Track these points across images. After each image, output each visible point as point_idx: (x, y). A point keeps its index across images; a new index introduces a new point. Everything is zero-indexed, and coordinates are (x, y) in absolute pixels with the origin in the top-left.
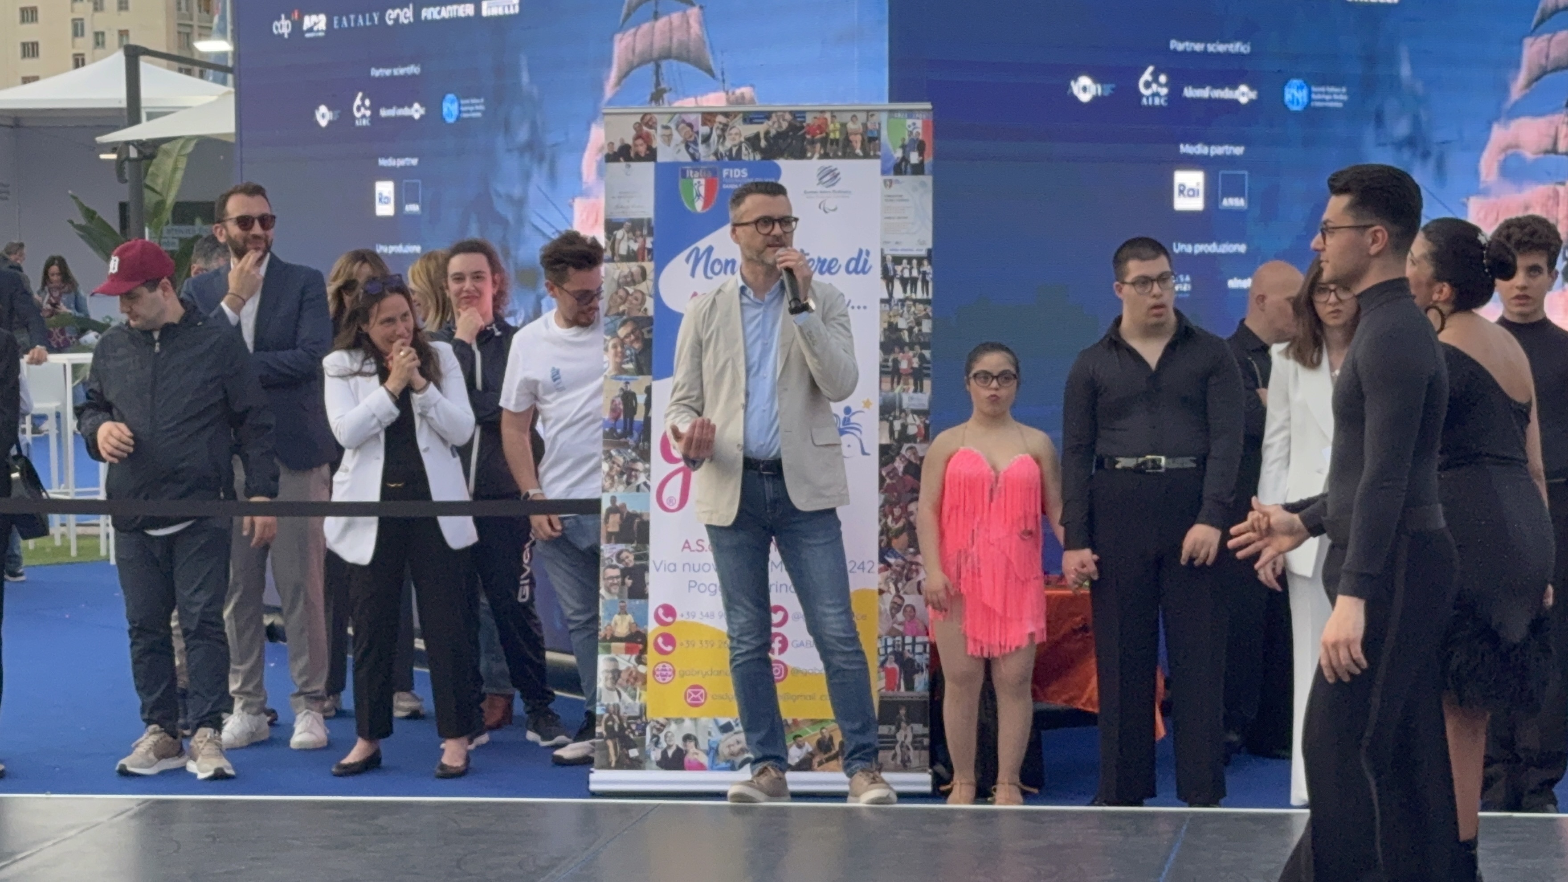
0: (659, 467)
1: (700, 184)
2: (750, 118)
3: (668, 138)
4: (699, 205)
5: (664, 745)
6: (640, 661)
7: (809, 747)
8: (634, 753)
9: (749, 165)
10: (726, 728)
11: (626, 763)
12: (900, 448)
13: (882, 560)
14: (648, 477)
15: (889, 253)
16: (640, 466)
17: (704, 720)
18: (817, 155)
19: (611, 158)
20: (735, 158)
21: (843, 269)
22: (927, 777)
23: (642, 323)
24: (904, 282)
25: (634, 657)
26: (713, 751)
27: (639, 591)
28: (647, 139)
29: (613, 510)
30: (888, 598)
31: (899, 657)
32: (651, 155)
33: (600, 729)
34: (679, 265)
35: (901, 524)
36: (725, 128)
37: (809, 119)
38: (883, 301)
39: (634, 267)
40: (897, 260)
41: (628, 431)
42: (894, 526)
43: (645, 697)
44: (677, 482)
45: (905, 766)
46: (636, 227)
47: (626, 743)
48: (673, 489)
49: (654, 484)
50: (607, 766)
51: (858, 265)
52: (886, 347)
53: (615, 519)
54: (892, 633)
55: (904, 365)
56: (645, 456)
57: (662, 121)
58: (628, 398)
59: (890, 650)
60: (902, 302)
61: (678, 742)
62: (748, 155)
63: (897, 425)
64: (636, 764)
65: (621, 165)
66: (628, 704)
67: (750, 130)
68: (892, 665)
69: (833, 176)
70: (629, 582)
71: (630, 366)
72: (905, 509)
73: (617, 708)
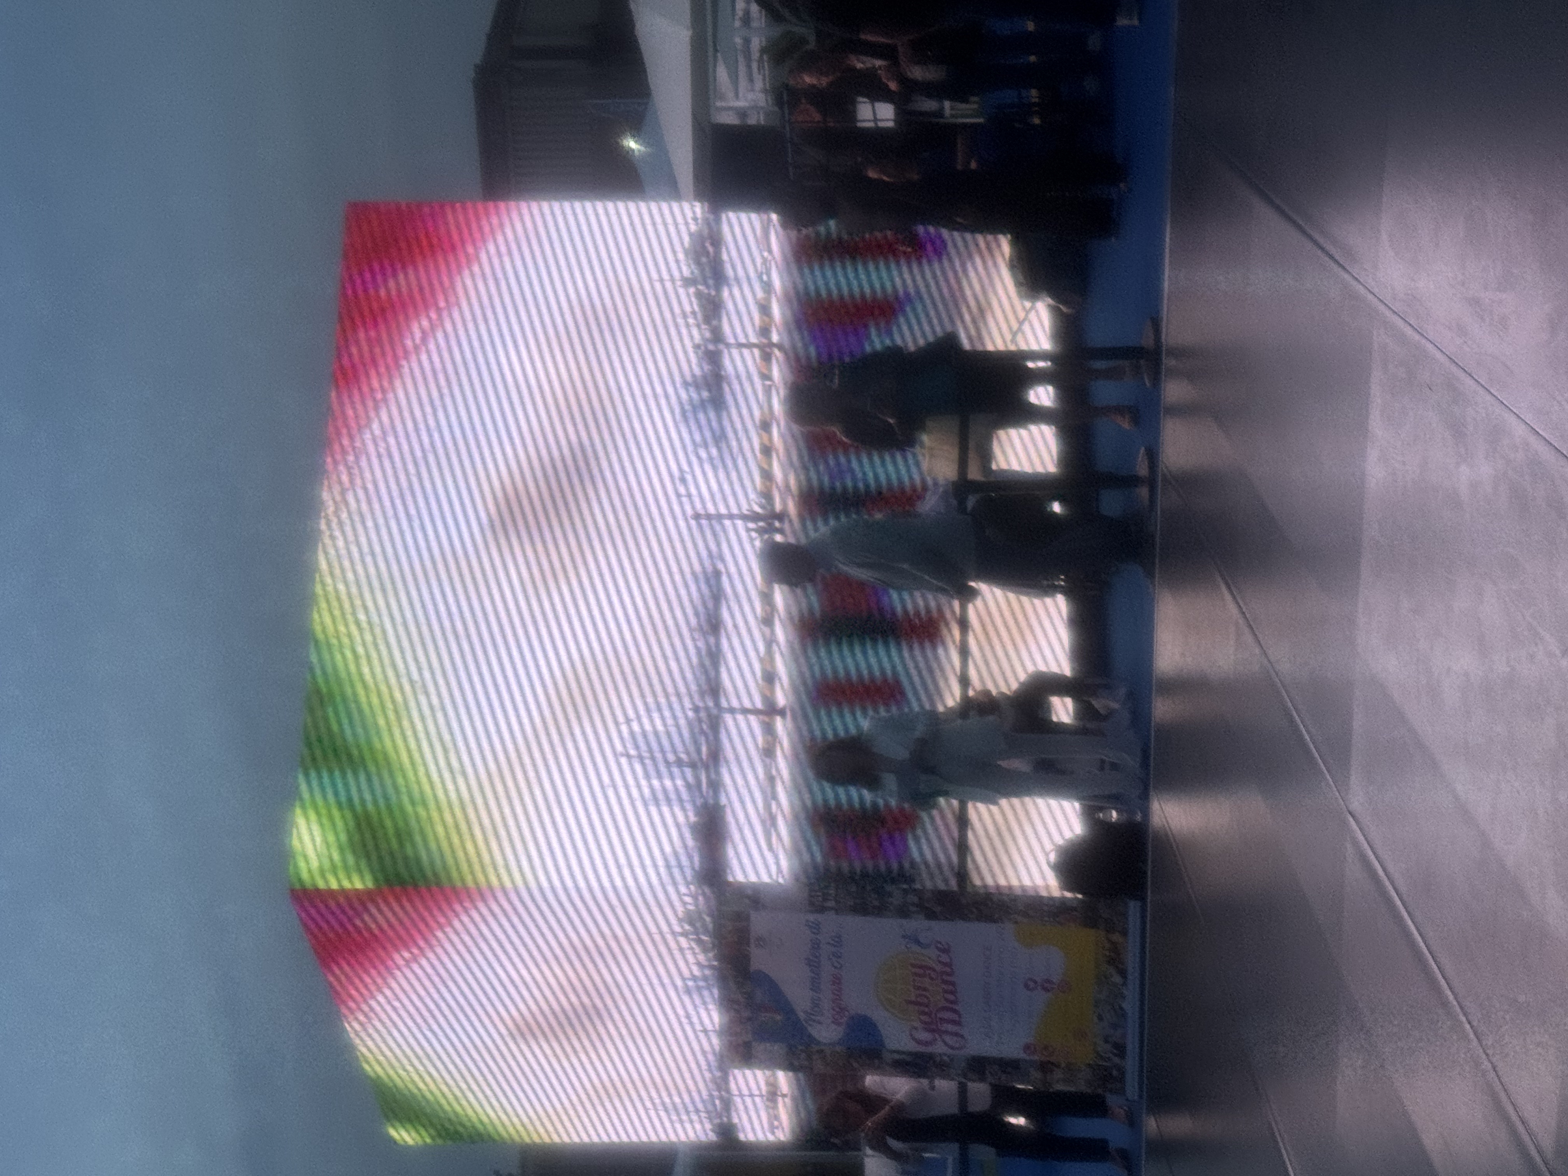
3: (739, 1033)
5: (1111, 1055)
6: (1058, 1066)
7: (1112, 970)
8: (1115, 1073)
10: (1100, 1018)
11: (1121, 1079)
12: (927, 908)
13: (995, 921)
14: (945, 1055)
16: (938, 1059)
17: (1095, 1030)
18: (748, 948)
21: (818, 936)
24: (825, 900)
25: (1055, 1069)
28: (739, 1045)
29: (965, 1076)
30: (1019, 918)
33: (1100, 1091)
34: (814, 1030)
35: (974, 910)
38: (837, 914)
40: (812, 904)
43: (1080, 1064)
44: (948, 1038)
45: (1125, 915)
47: (1109, 1077)
51: (815, 928)
52: (865, 913)
55: (876, 903)
59: (1052, 919)
60: (836, 901)
61: (1109, 1046)
63: (914, 909)
64: (1122, 1072)
70: (1009, 1069)
71: (876, 1061)
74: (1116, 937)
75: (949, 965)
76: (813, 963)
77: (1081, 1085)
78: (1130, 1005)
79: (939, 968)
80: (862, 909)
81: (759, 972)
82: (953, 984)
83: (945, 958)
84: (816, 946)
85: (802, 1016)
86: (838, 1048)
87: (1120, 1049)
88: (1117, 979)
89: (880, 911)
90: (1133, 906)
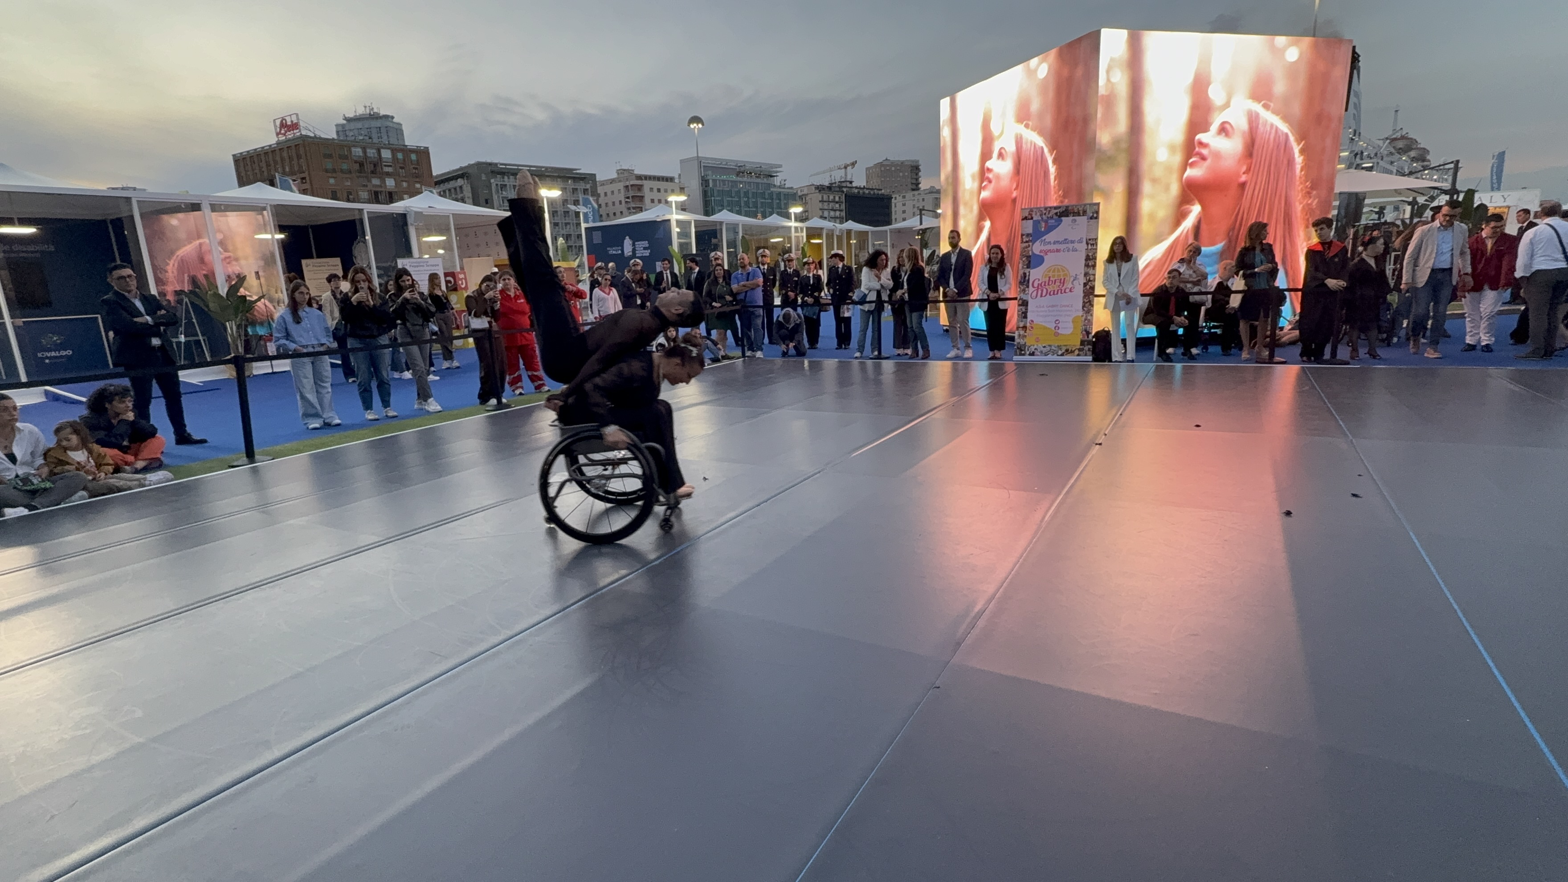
0: (1031, 289)
1: (1043, 224)
2: (1055, 208)
3: (1036, 214)
4: (1043, 229)
5: (1030, 350)
6: (1026, 332)
7: (1063, 351)
8: (1023, 352)
9: (1055, 220)
10: (1044, 347)
11: (1021, 355)
12: (1088, 283)
13: (1083, 309)
15: (1088, 238)
16: (1026, 289)
17: (1040, 345)
18: (1071, 216)
19: (1023, 219)
20: (1052, 218)
21: (1076, 242)
22: (1091, 357)
23: (1029, 257)
24: (1091, 245)
25: (1024, 331)
26: (1041, 352)
27: (1025, 317)
28: (1031, 215)
30: (1084, 317)
31: (1086, 330)
32: (1032, 218)
34: (1038, 243)
36: (1050, 211)
37: (1070, 208)
38: (1086, 249)
39: (1027, 244)
40: (1090, 240)
41: (1024, 282)
42: (1086, 301)
43: (1026, 340)
44: (1035, 292)
45: (1086, 355)
46: (1028, 235)
47: (1022, 350)
48: (1035, 294)
49: (1030, 293)
50: (1016, 355)
51: (1080, 241)
52: (1086, 260)
53: (1021, 301)
54: (1084, 325)
55: (1090, 264)
56: (1028, 287)
57: (1034, 210)
58: (1025, 274)
59: (1084, 329)
60: (1091, 249)
61: (1033, 350)
62: (1055, 217)
63: (1088, 278)
64: (1024, 355)
65: (1025, 221)
66: (1022, 342)
67: (1056, 211)
68: (1084, 333)
69: (1075, 221)
70: (1023, 315)
71: (1025, 267)
72: (1089, 298)
73: (1019, 343)
74: (1077, 352)
75: (1065, 292)
76: (1066, 241)
77: (1017, 340)
78: (1050, 357)
79: (1063, 288)
80: (1088, 258)
81: (1062, 221)
82: (1057, 294)
83: (1067, 290)
84: (1073, 242)
85: (1043, 238)
86: (1030, 252)
87: (1032, 354)
88: (1060, 353)
89: (1087, 266)
90: (1090, 358)
